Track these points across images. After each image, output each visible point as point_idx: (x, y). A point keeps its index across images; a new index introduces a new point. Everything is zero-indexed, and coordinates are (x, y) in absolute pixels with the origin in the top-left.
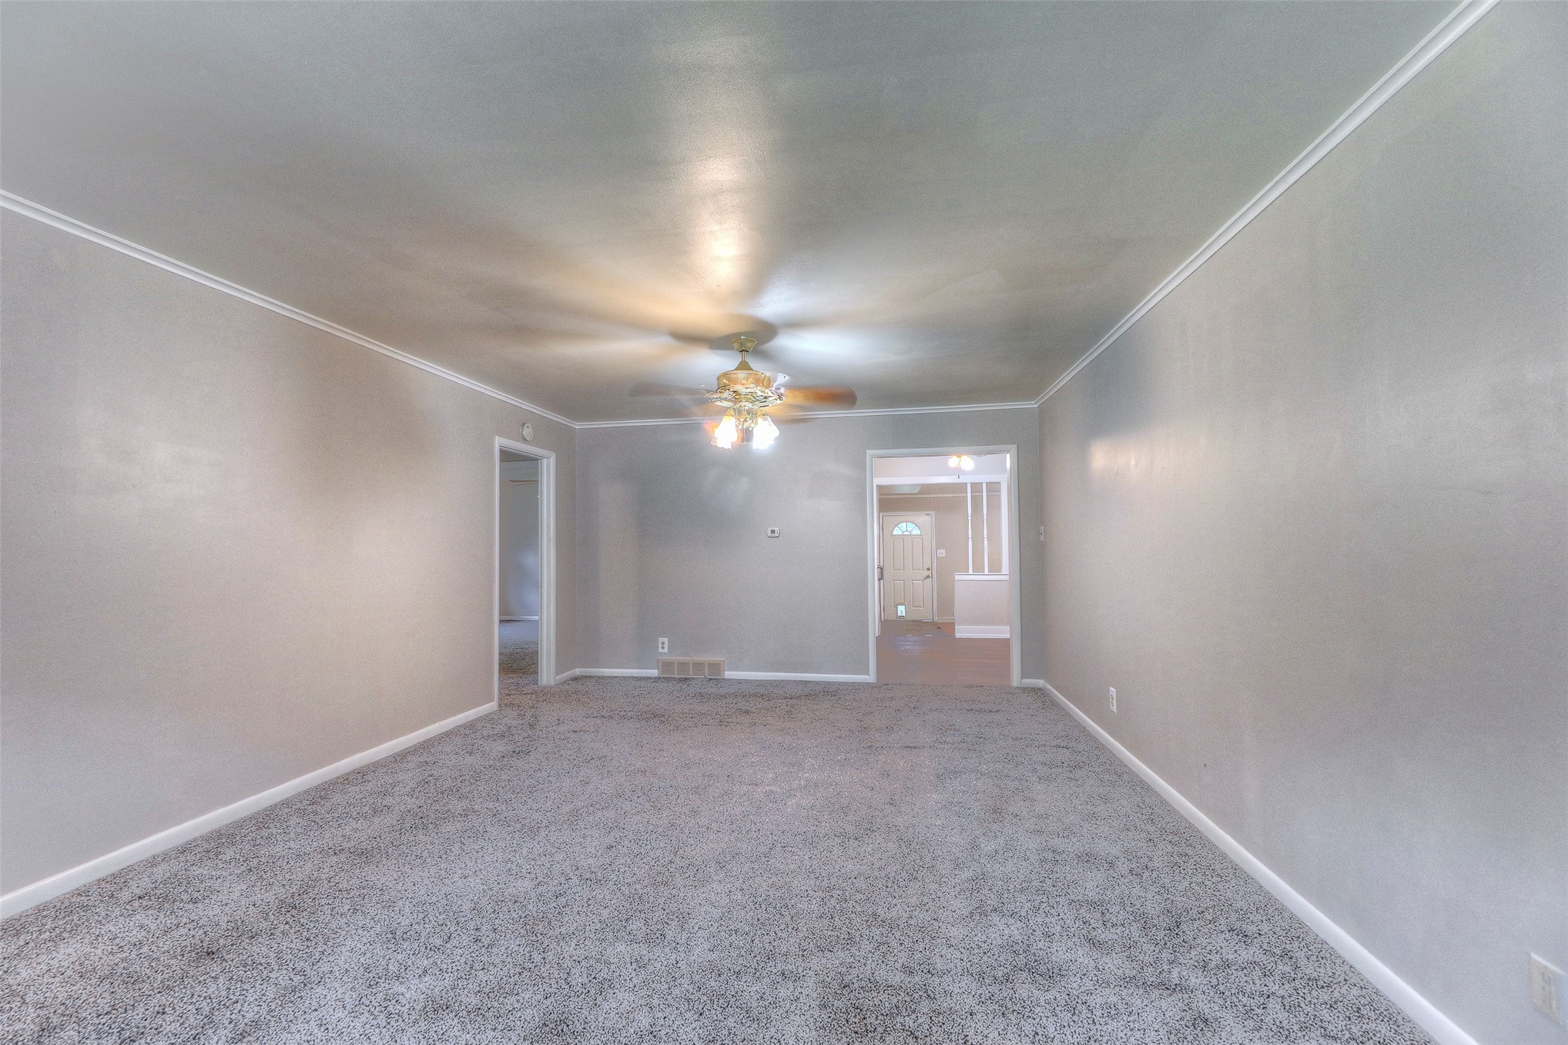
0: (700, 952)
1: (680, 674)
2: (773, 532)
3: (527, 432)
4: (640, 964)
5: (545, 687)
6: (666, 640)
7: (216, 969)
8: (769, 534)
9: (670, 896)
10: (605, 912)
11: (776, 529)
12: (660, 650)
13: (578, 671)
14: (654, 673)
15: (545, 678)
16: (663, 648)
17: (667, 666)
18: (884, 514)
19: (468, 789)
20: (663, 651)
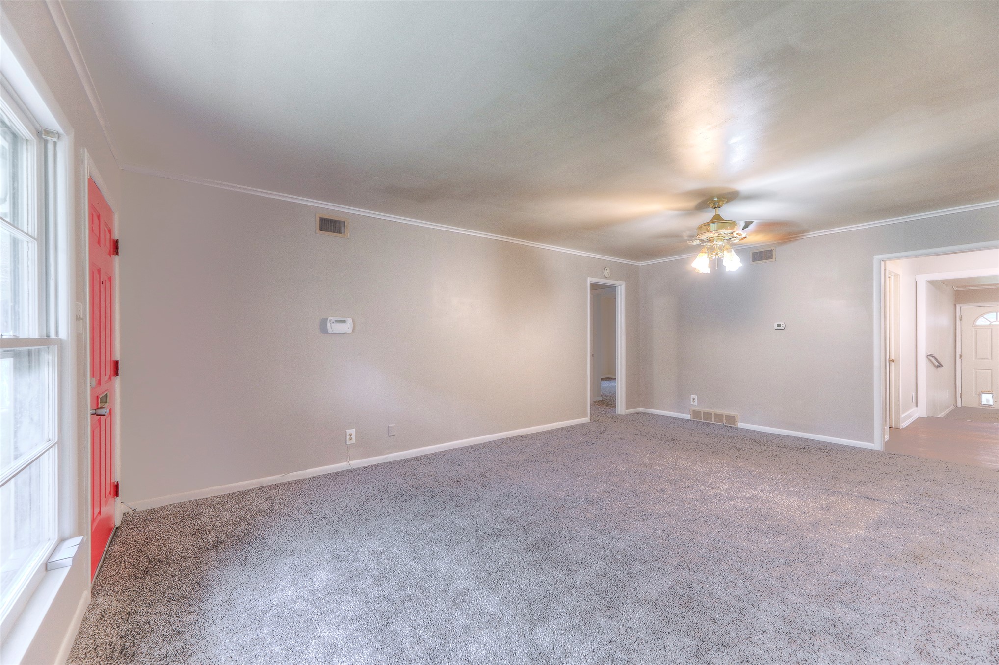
0: (621, 545)
1: (706, 420)
2: (779, 325)
3: (607, 272)
4: (592, 538)
5: (619, 415)
6: (696, 397)
7: (458, 486)
8: (776, 327)
9: (623, 520)
10: (589, 515)
11: (782, 323)
12: (692, 403)
13: (641, 409)
14: (688, 417)
15: (619, 410)
16: (694, 401)
17: (696, 414)
18: (962, 305)
19: (559, 453)
20: (694, 403)
